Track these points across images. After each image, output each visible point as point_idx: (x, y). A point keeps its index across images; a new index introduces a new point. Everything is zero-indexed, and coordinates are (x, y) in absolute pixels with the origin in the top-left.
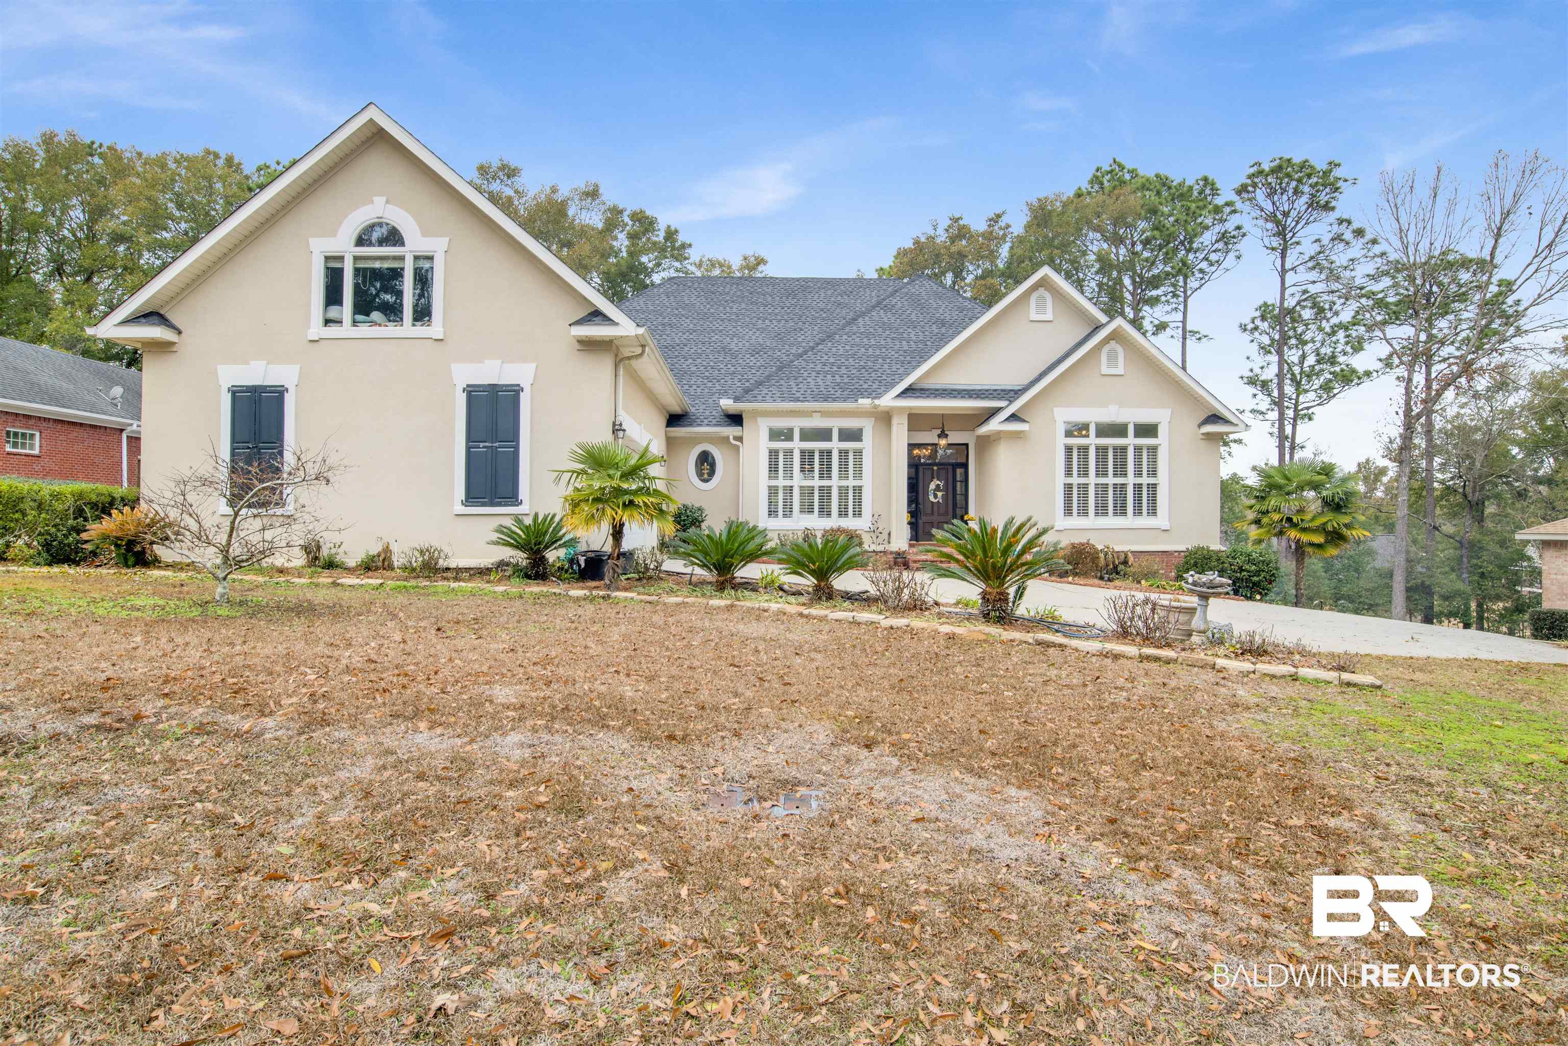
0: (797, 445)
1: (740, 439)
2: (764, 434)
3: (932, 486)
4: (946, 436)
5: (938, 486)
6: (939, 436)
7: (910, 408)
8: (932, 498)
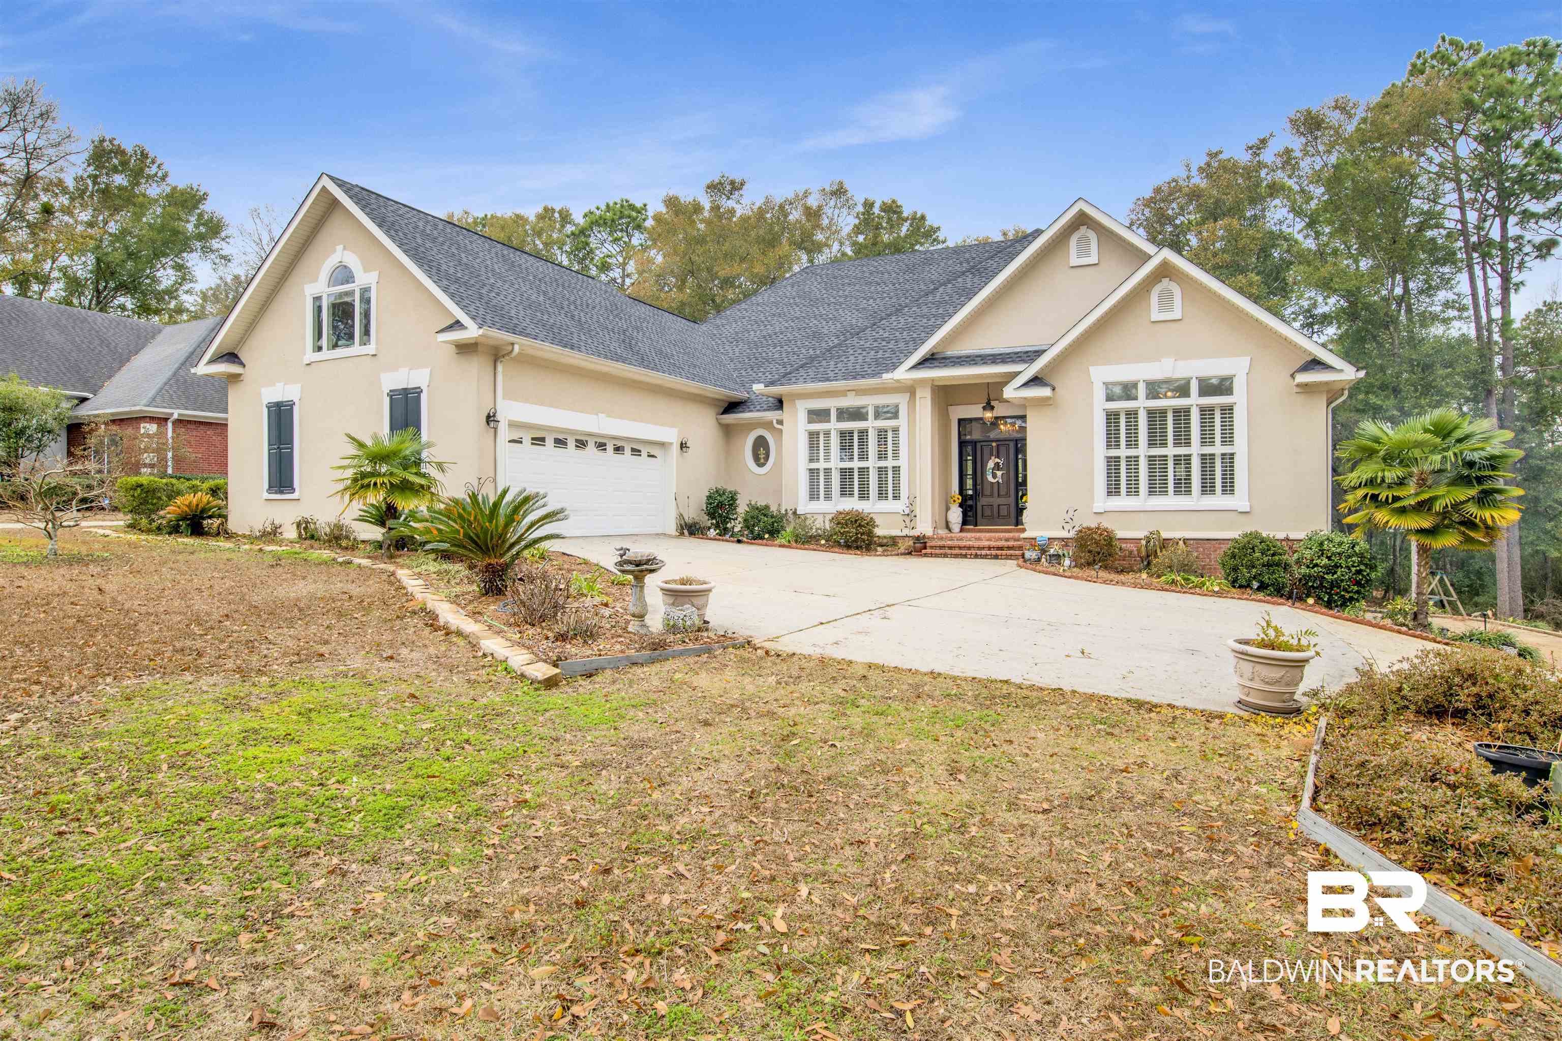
0: (834, 426)
1: (780, 422)
2: (802, 416)
3: (991, 465)
4: (992, 408)
5: (997, 464)
6: (984, 408)
7: (933, 380)
8: (990, 478)
